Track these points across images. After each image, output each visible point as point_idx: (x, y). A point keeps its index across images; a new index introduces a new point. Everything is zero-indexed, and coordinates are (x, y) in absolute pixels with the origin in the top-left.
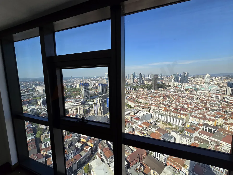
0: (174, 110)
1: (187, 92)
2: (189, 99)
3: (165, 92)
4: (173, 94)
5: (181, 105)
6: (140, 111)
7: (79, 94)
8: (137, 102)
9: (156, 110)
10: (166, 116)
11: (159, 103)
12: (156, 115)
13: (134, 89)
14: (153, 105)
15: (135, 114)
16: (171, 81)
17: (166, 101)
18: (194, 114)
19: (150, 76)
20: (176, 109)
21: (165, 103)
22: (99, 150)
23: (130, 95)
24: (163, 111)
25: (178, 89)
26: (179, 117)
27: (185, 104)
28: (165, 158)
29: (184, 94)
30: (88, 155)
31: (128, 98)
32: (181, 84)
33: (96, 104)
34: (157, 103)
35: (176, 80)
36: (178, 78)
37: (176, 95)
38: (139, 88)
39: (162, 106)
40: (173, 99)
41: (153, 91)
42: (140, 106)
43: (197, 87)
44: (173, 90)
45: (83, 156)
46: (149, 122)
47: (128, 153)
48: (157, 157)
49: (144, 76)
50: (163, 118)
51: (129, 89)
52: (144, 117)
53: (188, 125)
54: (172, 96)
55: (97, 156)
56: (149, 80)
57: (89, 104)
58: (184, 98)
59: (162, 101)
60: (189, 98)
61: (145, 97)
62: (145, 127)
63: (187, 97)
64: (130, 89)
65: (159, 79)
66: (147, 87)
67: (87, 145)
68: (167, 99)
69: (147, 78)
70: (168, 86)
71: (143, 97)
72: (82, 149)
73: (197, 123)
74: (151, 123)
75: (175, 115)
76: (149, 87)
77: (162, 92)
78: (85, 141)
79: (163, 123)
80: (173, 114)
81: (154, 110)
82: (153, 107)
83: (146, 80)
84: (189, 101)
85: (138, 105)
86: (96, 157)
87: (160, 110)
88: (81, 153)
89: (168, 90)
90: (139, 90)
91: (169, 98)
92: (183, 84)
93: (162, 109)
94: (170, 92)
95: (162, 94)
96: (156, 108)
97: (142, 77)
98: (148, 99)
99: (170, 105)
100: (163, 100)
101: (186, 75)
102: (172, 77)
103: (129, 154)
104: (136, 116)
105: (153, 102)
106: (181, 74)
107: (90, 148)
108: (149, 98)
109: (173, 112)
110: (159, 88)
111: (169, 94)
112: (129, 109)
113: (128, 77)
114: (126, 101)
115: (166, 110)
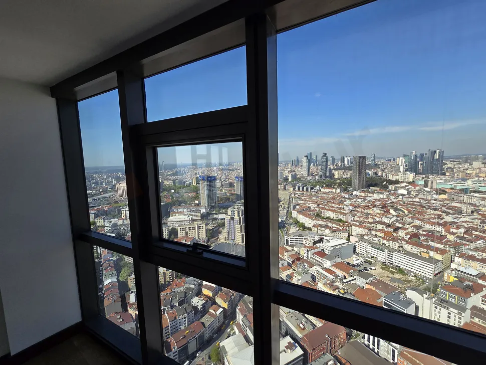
0: (410, 238)
1: (443, 196)
2: (448, 214)
3: (385, 197)
4: (405, 200)
5: (428, 227)
6: (328, 238)
7: (197, 198)
8: (319, 216)
9: (365, 237)
10: (391, 250)
11: (370, 220)
12: (365, 249)
13: (312, 189)
14: (356, 226)
15: (315, 243)
16: (398, 170)
17: (389, 216)
18: (464, 249)
19: (346, 159)
20: (414, 236)
21: (385, 220)
22: (240, 317)
23: (303, 202)
24: (383, 238)
25: (418, 188)
26: (425, 255)
27: (439, 224)
28: (394, 351)
29: (434, 202)
30: (216, 325)
31: (297, 207)
32: (423, 178)
33: (232, 219)
34: (365, 220)
35: (412, 167)
36: (417, 163)
37: (412, 204)
38: (322, 187)
39: (380, 227)
40: (406, 212)
41: (354, 193)
42: (327, 227)
43: (469, 184)
44: (405, 192)
45: (207, 325)
46: (348, 263)
47: (304, 329)
48: (371, 346)
49: (333, 160)
50: (382, 257)
51: (299, 189)
52: (337, 252)
53: (450, 277)
54: (404, 206)
55: (235, 328)
56: (344, 168)
57: (216, 219)
58: (435, 209)
59: (378, 215)
60: (448, 210)
61: (337, 207)
62: (340, 273)
63: (444, 209)
64: (301, 188)
66: (340, 185)
67: (215, 303)
68: (392, 211)
69: (340, 164)
70: (392, 182)
71: (333, 207)
72: (204, 311)
73: (475, 273)
74: (353, 265)
75: (415, 250)
77: (377, 196)
78: (211, 294)
79: (382, 268)
80: (408, 247)
81: (361, 237)
82: (356, 230)
83: (336, 169)
84: (449, 219)
85: (322, 223)
86: (233, 331)
87: (376, 236)
88: (203, 320)
89: (392, 192)
90: (323, 190)
91: (396, 210)
92: (431, 177)
93: (379, 234)
94: (398, 196)
95: (378, 200)
96: (364, 231)
97: (329, 163)
98: (344, 212)
99: (400, 225)
100: (380, 214)
101: (437, 156)
102: (402, 162)
103: (306, 332)
104: (317, 248)
105: (356, 218)
106: (422, 155)
107: (221, 310)
108: (346, 208)
109: (408, 242)
110: (369, 186)
111: (396, 200)
112: (302, 232)
113: (297, 163)
114: (295, 214)
115: (389, 237)
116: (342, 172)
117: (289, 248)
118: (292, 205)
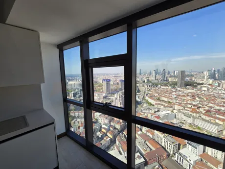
0: (205, 112)
3: (194, 91)
4: (205, 93)
5: (217, 107)
6: (162, 110)
7: (102, 89)
8: (159, 99)
9: (181, 111)
11: (185, 103)
12: (180, 116)
13: (156, 86)
14: (177, 105)
15: (155, 112)
16: (204, 78)
17: (195, 101)
20: (208, 111)
21: (193, 103)
22: (117, 142)
23: (151, 92)
24: (191, 112)
25: (214, 87)
26: (214, 122)
27: (223, 106)
28: (190, 165)
30: (107, 145)
31: (148, 95)
33: (116, 99)
34: (182, 102)
35: (212, 76)
36: (215, 74)
37: (209, 95)
38: (162, 85)
39: (190, 106)
40: (205, 99)
41: (178, 89)
42: (162, 105)
44: (206, 89)
45: (103, 144)
47: (146, 150)
48: (179, 162)
49: (169, 73)
52: (166, 117)
54: (204, 96)
55: (115, 147)
56: (175, 77)
57: (110, 99)
58: (223, 99)
64: (151, 86)
65: (188, 76)
66: (171, 85)
67: (107, 135)
68: (197, 99)
69: (172, 75)
70: (199, 84)
71: (166, 95)
72: (102, 138)
74: (174, 124)
75: (208, 118)
76: (174, 85)
77: (190, 90)
78: (105, 131)
79: (189, 126)
80: (204, 117)
81: (179, 111)
82: (177, 107)
83: (170, 77)
85: (159, 103)
87: (187, 110)
88: (101, 142)
89: (199, 89)
90: (162, 87)
91: (199, 98)
92: (223, 82)
93: (189, 109)
94: (202, 91)
95: (190, 93)
96: (181, 108)
97: (166, 74)
98: (172, 98)
99: (201, 106)
100: (191, 100)
102: (206, 74)
104: (156, 114)
105: (177, 101)
106: (219, 70)
107: (109, 138)
109: (204, 114)
110: (186, 86)
111: (201, 93)
112: (149, 107)
113: (150, 74)
114: (147, 98)
115: (194, 111)
116: (173, 78)
117: (143, 114)
118: (146, 94)
